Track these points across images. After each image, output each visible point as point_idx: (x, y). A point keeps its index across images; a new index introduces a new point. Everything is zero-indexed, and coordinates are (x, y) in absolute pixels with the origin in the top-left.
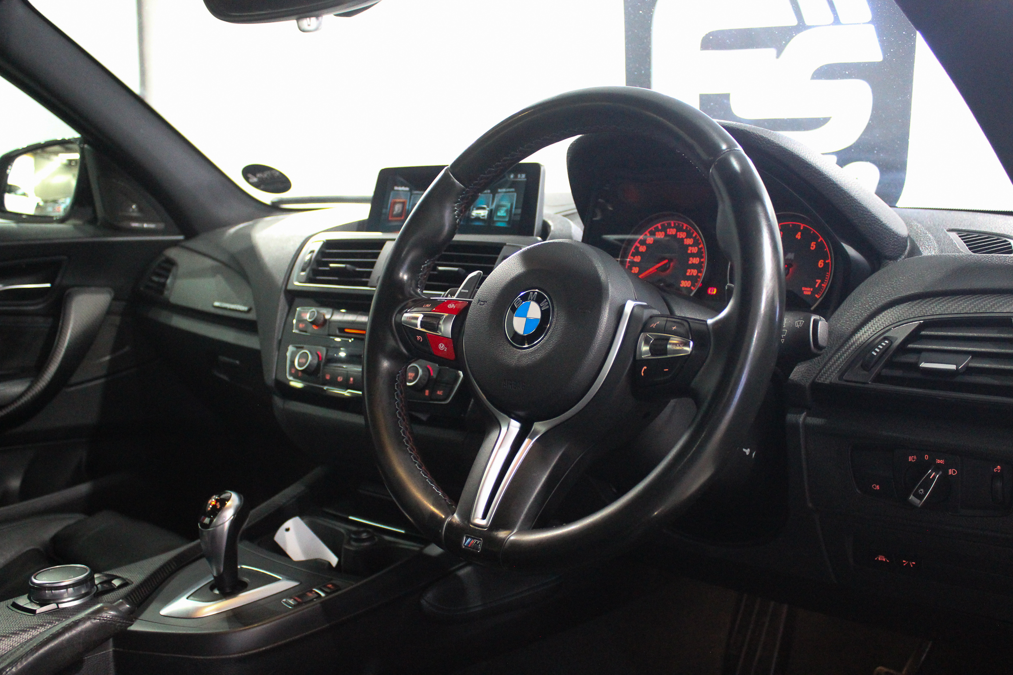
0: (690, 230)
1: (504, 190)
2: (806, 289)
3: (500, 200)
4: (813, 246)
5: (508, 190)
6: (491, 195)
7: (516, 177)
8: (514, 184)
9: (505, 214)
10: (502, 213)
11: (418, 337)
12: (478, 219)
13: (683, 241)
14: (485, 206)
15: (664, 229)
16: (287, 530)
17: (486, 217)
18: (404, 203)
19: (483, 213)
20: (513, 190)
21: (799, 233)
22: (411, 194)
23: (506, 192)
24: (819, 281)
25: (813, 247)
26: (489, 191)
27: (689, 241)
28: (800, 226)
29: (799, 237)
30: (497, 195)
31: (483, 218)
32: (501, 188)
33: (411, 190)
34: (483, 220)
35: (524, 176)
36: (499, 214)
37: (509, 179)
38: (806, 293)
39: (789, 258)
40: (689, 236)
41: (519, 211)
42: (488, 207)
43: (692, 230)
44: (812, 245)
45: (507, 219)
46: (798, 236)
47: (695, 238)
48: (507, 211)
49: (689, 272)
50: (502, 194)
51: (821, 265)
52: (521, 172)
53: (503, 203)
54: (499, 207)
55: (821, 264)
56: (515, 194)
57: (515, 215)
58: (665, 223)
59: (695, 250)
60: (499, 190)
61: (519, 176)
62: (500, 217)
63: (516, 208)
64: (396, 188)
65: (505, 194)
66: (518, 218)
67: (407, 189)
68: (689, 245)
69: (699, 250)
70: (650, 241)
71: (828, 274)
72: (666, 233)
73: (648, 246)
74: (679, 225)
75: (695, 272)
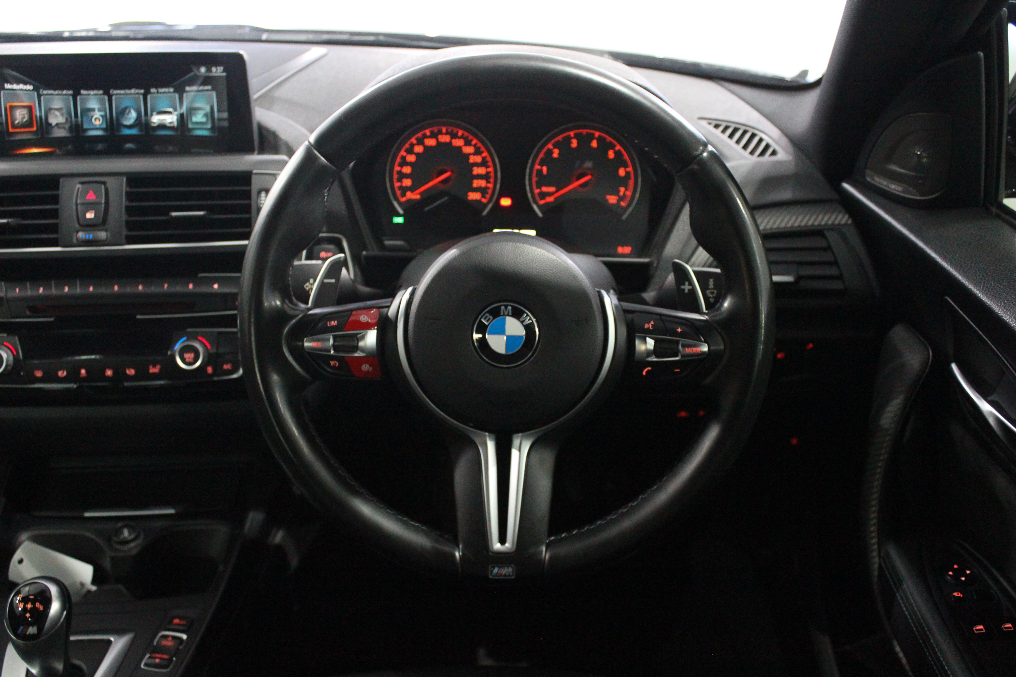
0: (468, 136)
1: (195, 88)
2: (610, 197)
3: (193, 100)
4: (611, 154)
5: (201, 88)
6: (177, 96)
7: (209, 70)
8: (207, 81)
9: (204, 120)
10: (199, 118)
11: (332, 363)
12: (162, 126)
13: (462, 150)
14: (170, 110)
15: (434, 135)
16: (21, 561)
17: (175, 124)
18: (30, 109)
19: (171, 119)
20: (209, 87)
21: (595, 141)
22: (39, 96)
23: (198, 91)
24: (623, 189)
26: (172, 90)
27: (468, 150)
28: (593, 135)
30: (185, 95)
31: (172, 125)
32: (190, 85)
33: (36, 89)
34: (172, 128)
35: (220, 69)
36: (194, 119)
37: (198, 74)
38: (611, 201)
39: (588, 167)
40: (468, 143)
41: (225, 115)
42: (175, 110)
43: (470, 137)
45: (209, 126)
46: (594, 144)
47: (475, 146)
48: (206, 115)
49: (476, 183)
50: (192, 94)
52: (217, 65)
53: (198, 105)
54: (192, 110)
55: (622, 172)
56: (214, 94)
57: (219, 119)
58: (435, 129)
59: (478, 159)
60: (187, 88)
61: (214, 69)
62: (197, 123)
63: (219, 111)
64: (7, 86)
65: (198, 93)
66: (226, 124)
67: (30, 87)
68: (470, 154)
69: (484, 158)
70: (419, 149)
71: (631, 183)
72: (437, 140)
73: (417, 155)
74: (452, 131)
75: (482, 183)
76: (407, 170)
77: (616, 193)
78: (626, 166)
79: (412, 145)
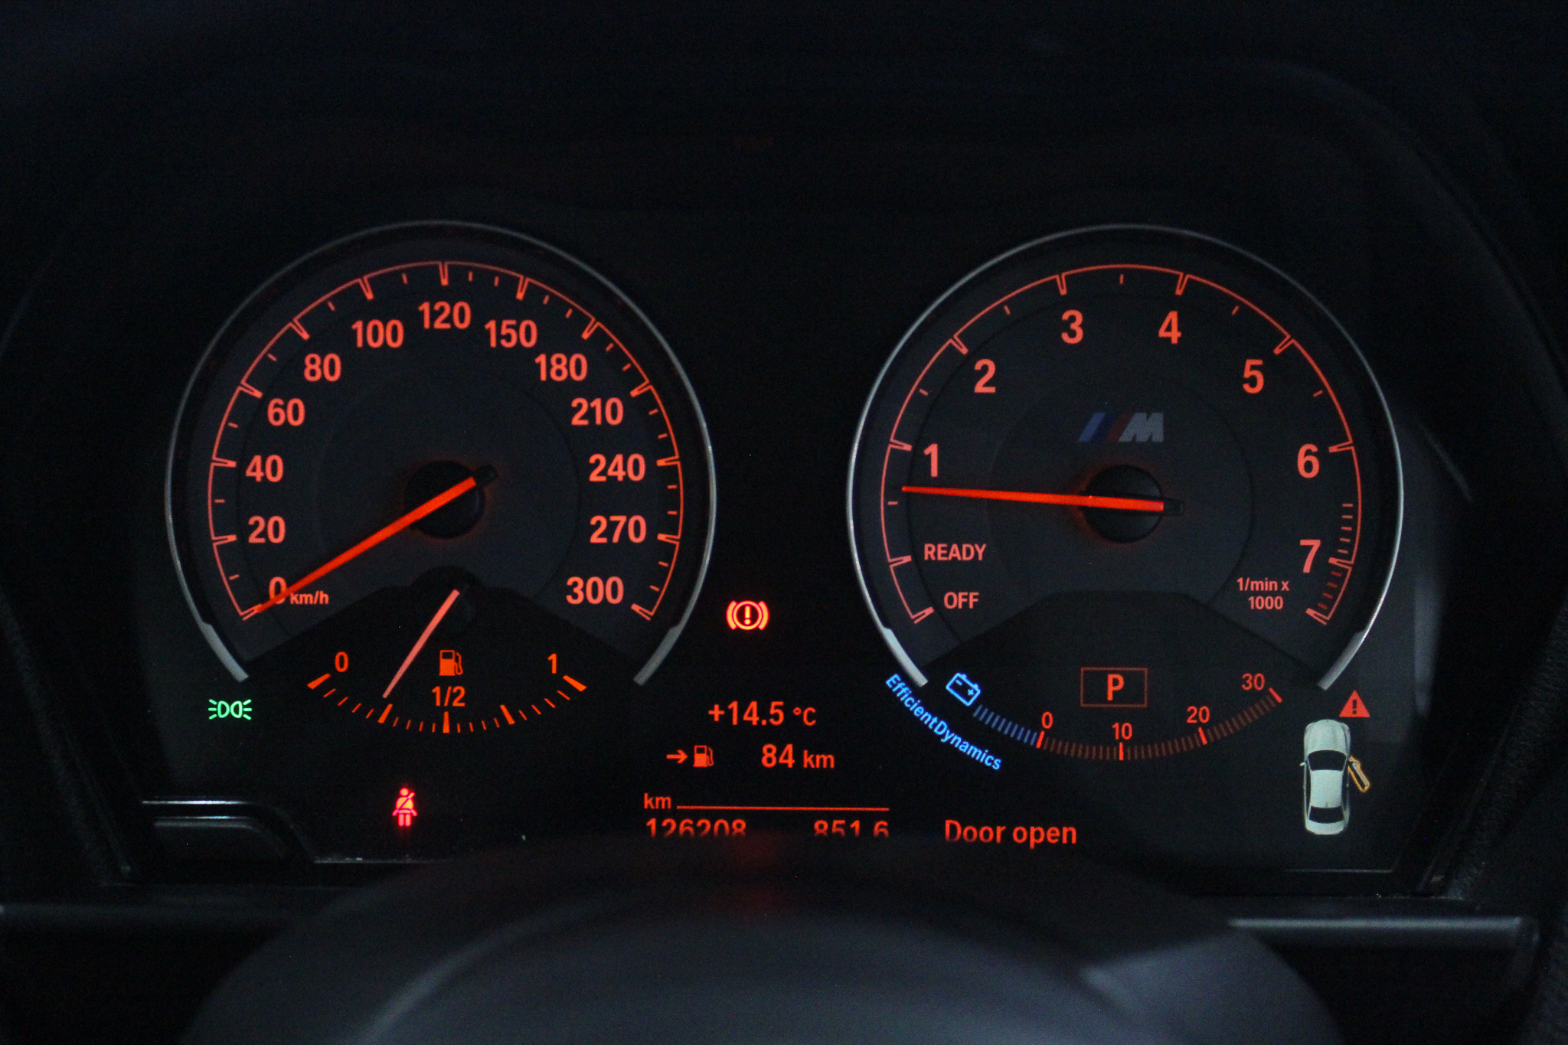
0: (558, 305)
2: (1256, 585)
4: (1253, 376)
13: (532, 368)
15: (395, 301)
21: (1173, 316)
24: (1316, 544)
25: (1253, 382)
27: (564, 367)
29: (1175, 335)
38: (1257, 603)
39: (1142, 438)
40: (559, 335)
43: (573, 307)
44: (1247, 374)
46: (1171, 329)
47: (594, 348)
49: (604, 530)
51: (1308, 466)
55: (1307, 461)
58: (403, 271)
59: (611, 412)
68: (571, 388)
69: (637, 408)
70: (322, 368)
71: (1355, 511)
72: (413, 322)
73: (316, 395)
74: (484, 277)
75: (635, 528)
76: (265, 469)
77: (1285, 563)
78: (1324, 434)
79: (293, 353)
